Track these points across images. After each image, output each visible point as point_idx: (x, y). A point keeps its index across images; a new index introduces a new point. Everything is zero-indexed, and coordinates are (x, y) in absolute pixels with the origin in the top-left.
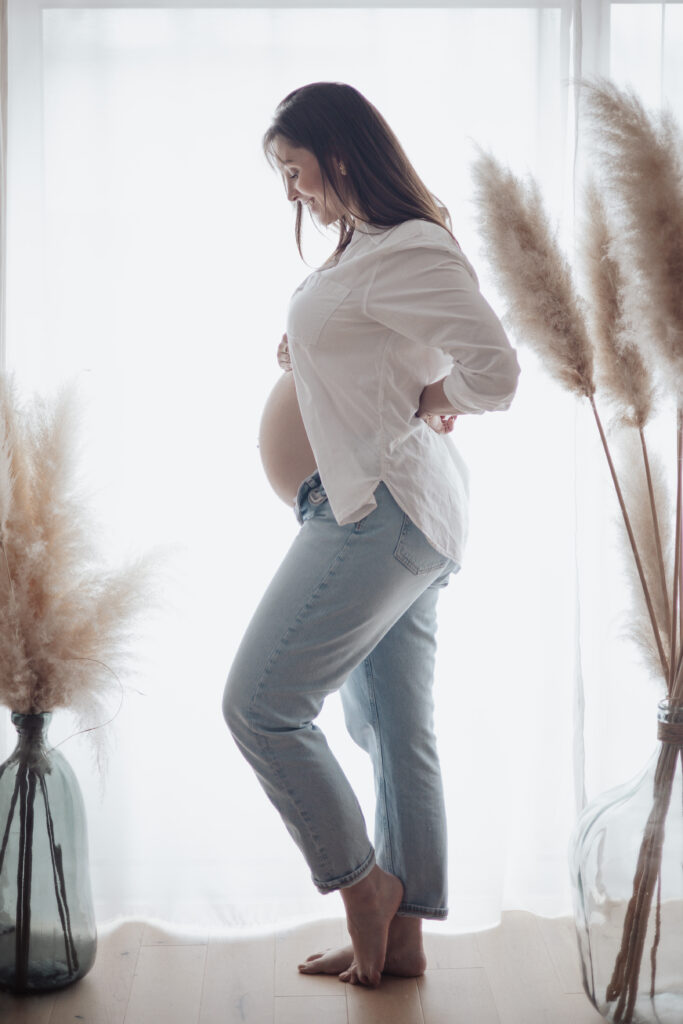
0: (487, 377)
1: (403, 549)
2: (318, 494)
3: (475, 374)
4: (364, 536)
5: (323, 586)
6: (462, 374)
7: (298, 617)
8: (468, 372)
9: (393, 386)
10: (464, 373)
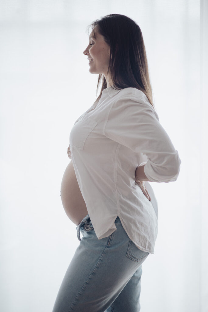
0: (164, 168)
1: (130, 252)
2: (89, 226)
3: (157, 166)
4: (112, 248)
5: (93, 274)
6: (152, 166)
7: (82, 288)
8: (154, 165)
9: (121, 169)
10: (153, 165)
